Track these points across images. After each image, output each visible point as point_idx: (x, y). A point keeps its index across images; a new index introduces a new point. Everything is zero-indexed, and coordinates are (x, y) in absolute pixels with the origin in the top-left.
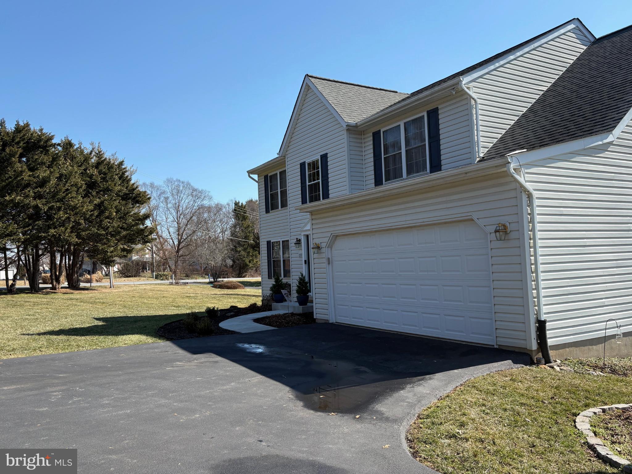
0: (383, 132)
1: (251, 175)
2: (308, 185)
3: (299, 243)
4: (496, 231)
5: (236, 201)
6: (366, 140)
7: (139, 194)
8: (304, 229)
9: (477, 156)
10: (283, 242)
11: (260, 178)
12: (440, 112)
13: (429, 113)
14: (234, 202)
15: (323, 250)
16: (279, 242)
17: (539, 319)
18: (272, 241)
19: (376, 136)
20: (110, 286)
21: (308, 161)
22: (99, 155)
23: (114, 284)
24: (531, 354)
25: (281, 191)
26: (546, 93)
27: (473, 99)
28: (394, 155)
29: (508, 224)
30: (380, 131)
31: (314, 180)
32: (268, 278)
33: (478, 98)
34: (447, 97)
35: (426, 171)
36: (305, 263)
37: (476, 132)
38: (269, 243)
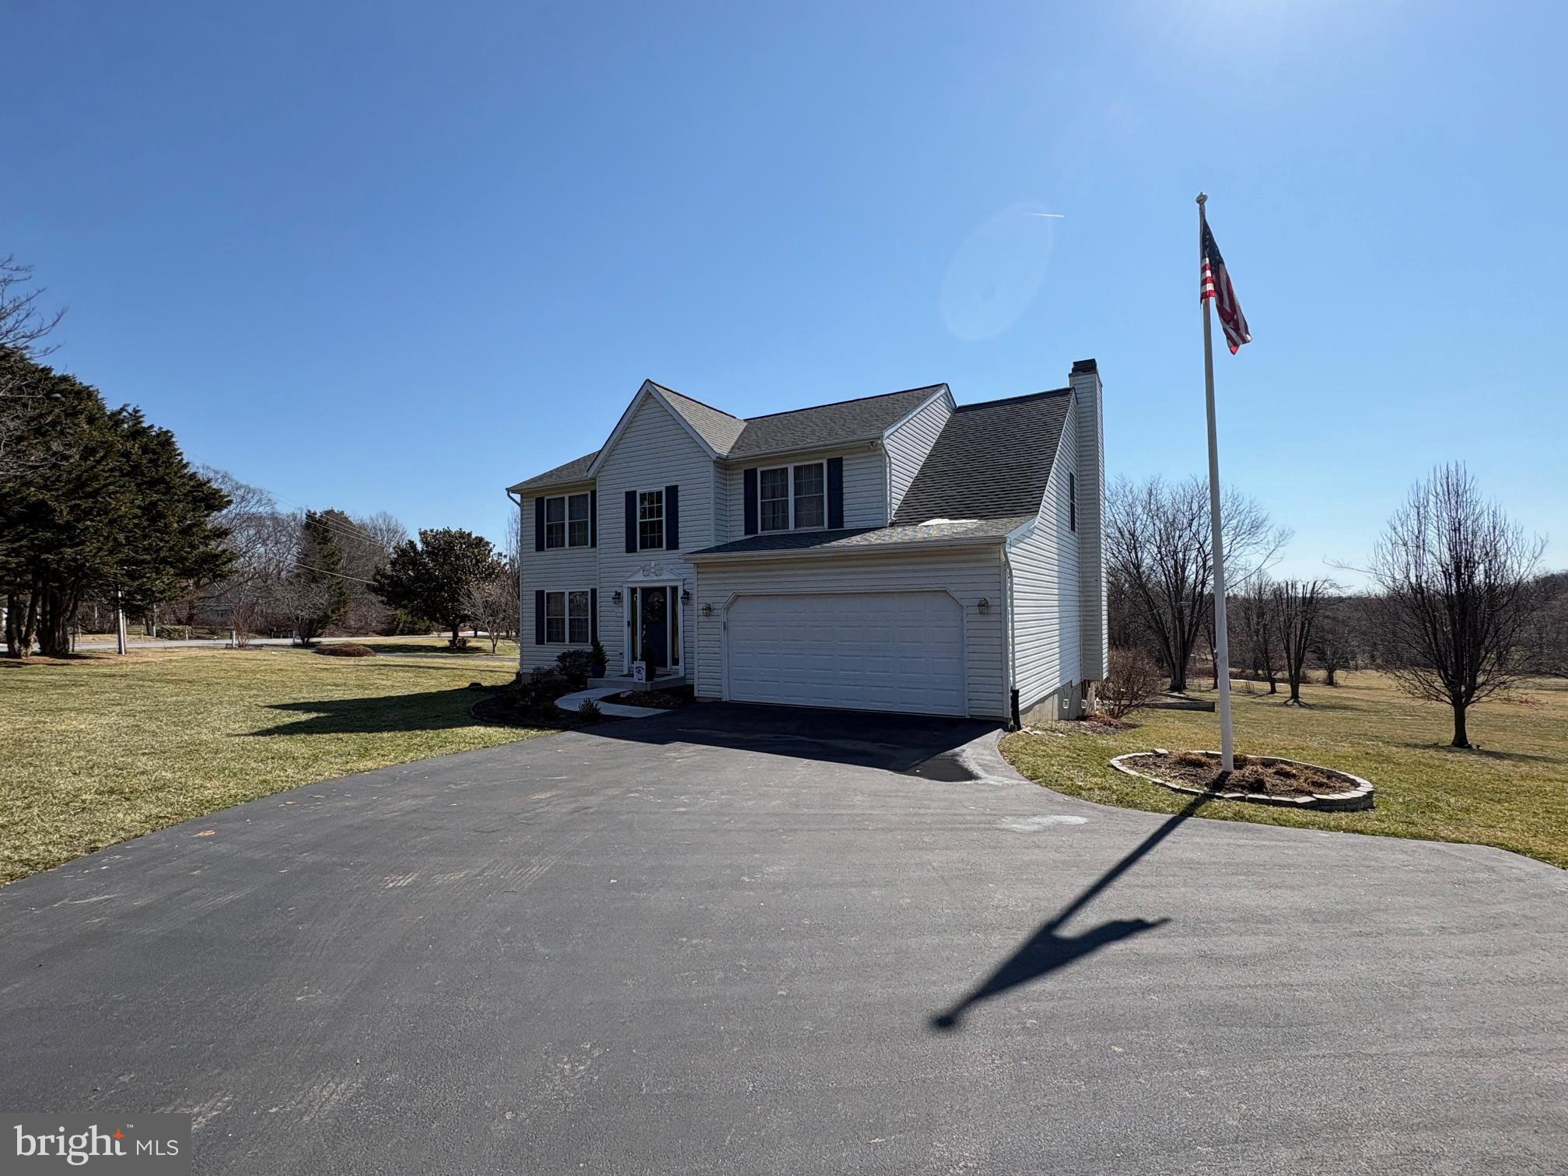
0: (762, 472)
1: (512, 495)
2: (641, 523)
3: (619, 599)
4: (979, 606)
5: (309, 511)
6: (732, 477)
7: (214, 494)
8: (630, 580)
9: (889, 519)
10: (570, 593)
11: (524, 500)
12: (846, 463)
13: (830, 462)
14: (305, 511)
15: (716, 612)
16: (564, 593)
17: (1013, 689)
18: (546, 592)
19: (750, 476)
20: (118, 650)
21: (640, 491)
22: (136, 416)
23: (127, 646)
24: (1006, 722)
25: (570, 523)
26: (929, 457)
27: (889, 457)
28: (774, 501)
29: (988, 599)
30: (755, 470)
31: (652, 516)
32: (537, 643)
33: (893, 457)
34: (854, 448)
35: (823, 525)
36: (629, 625)
37: (888, 492)
38: (540, 595)
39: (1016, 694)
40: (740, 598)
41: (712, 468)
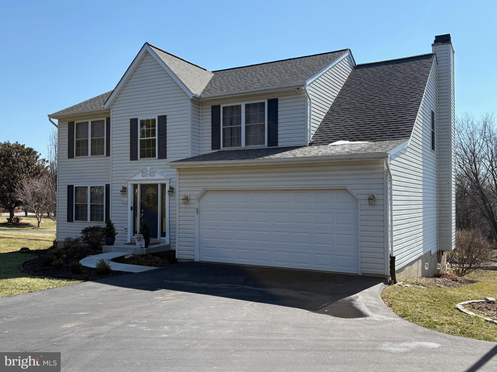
0: (223, 108)
1: (52, 120)
2: (141, 140)
3: (125, 191)
4: (369, 199)
6: (203, 110)
8: (133, 179)
9: (309, 140)
10: (91, 188)
11: (60, 123)
12: (279, 102)
13: (270, 101)
15: (191, 201)
16: (87, 187)
17: (391, 256)
18: (74, 186)
19: (215, 110)
21: (140, 118)
24: (386, 278)
26: (337, 99)
27: (309, 98)
28: (232, 128)
29: (375, 195)
30: (219, 106)
31: (148, 136)
32: (68, 221)
33: (312, 99)
34: (287, 92)
35: (264, 144)
36: (131, 209)
37: (309, 122)
38: (70, 188)
39: (393, 259)
40: (207, 192)
41: (189, 104)
